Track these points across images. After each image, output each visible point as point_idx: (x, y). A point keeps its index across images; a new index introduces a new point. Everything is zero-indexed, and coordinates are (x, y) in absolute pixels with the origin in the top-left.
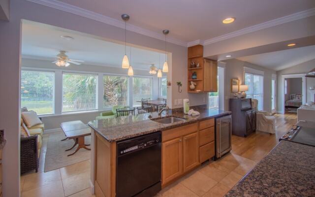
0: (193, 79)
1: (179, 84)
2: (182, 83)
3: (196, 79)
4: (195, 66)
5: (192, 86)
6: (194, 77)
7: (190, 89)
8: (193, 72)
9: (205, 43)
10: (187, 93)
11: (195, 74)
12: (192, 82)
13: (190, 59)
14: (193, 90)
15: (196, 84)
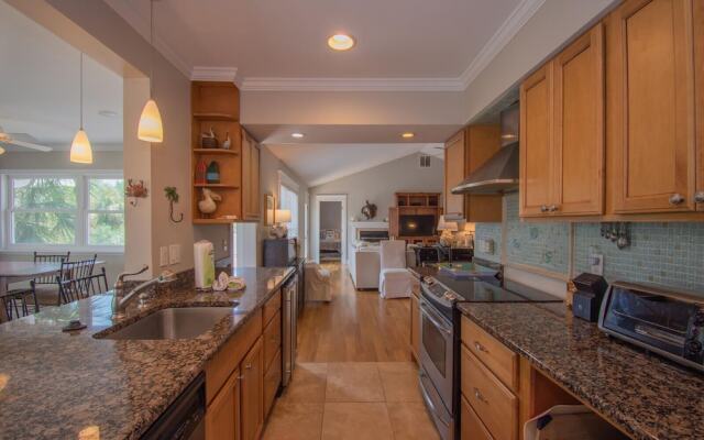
0: (209, 182)
1: (172, 194)
2: (178, 192)
3: (218, 182)
4: (217, 144)
5: (208, 204)
6: (212, 176)
7: (199, 213)
8: (208, 160)
9: (246, 86)
10: (190, 225)
11: (214, 167)
12: (206, 192)
13: (199, 120)
14: (209, 215)
15: (220, 199)
